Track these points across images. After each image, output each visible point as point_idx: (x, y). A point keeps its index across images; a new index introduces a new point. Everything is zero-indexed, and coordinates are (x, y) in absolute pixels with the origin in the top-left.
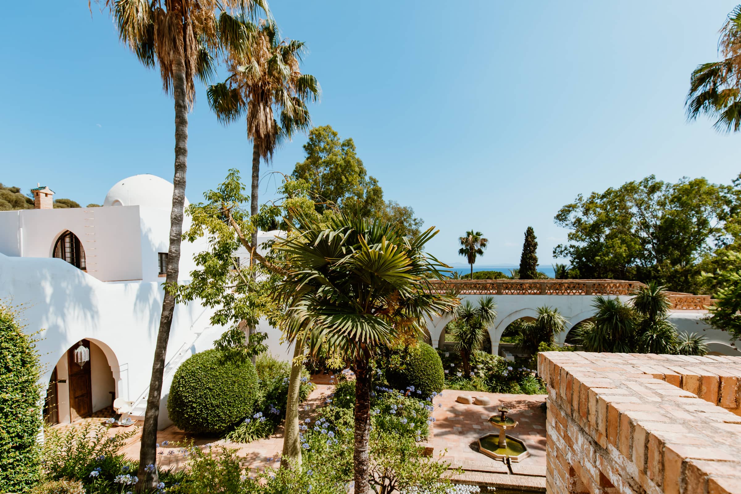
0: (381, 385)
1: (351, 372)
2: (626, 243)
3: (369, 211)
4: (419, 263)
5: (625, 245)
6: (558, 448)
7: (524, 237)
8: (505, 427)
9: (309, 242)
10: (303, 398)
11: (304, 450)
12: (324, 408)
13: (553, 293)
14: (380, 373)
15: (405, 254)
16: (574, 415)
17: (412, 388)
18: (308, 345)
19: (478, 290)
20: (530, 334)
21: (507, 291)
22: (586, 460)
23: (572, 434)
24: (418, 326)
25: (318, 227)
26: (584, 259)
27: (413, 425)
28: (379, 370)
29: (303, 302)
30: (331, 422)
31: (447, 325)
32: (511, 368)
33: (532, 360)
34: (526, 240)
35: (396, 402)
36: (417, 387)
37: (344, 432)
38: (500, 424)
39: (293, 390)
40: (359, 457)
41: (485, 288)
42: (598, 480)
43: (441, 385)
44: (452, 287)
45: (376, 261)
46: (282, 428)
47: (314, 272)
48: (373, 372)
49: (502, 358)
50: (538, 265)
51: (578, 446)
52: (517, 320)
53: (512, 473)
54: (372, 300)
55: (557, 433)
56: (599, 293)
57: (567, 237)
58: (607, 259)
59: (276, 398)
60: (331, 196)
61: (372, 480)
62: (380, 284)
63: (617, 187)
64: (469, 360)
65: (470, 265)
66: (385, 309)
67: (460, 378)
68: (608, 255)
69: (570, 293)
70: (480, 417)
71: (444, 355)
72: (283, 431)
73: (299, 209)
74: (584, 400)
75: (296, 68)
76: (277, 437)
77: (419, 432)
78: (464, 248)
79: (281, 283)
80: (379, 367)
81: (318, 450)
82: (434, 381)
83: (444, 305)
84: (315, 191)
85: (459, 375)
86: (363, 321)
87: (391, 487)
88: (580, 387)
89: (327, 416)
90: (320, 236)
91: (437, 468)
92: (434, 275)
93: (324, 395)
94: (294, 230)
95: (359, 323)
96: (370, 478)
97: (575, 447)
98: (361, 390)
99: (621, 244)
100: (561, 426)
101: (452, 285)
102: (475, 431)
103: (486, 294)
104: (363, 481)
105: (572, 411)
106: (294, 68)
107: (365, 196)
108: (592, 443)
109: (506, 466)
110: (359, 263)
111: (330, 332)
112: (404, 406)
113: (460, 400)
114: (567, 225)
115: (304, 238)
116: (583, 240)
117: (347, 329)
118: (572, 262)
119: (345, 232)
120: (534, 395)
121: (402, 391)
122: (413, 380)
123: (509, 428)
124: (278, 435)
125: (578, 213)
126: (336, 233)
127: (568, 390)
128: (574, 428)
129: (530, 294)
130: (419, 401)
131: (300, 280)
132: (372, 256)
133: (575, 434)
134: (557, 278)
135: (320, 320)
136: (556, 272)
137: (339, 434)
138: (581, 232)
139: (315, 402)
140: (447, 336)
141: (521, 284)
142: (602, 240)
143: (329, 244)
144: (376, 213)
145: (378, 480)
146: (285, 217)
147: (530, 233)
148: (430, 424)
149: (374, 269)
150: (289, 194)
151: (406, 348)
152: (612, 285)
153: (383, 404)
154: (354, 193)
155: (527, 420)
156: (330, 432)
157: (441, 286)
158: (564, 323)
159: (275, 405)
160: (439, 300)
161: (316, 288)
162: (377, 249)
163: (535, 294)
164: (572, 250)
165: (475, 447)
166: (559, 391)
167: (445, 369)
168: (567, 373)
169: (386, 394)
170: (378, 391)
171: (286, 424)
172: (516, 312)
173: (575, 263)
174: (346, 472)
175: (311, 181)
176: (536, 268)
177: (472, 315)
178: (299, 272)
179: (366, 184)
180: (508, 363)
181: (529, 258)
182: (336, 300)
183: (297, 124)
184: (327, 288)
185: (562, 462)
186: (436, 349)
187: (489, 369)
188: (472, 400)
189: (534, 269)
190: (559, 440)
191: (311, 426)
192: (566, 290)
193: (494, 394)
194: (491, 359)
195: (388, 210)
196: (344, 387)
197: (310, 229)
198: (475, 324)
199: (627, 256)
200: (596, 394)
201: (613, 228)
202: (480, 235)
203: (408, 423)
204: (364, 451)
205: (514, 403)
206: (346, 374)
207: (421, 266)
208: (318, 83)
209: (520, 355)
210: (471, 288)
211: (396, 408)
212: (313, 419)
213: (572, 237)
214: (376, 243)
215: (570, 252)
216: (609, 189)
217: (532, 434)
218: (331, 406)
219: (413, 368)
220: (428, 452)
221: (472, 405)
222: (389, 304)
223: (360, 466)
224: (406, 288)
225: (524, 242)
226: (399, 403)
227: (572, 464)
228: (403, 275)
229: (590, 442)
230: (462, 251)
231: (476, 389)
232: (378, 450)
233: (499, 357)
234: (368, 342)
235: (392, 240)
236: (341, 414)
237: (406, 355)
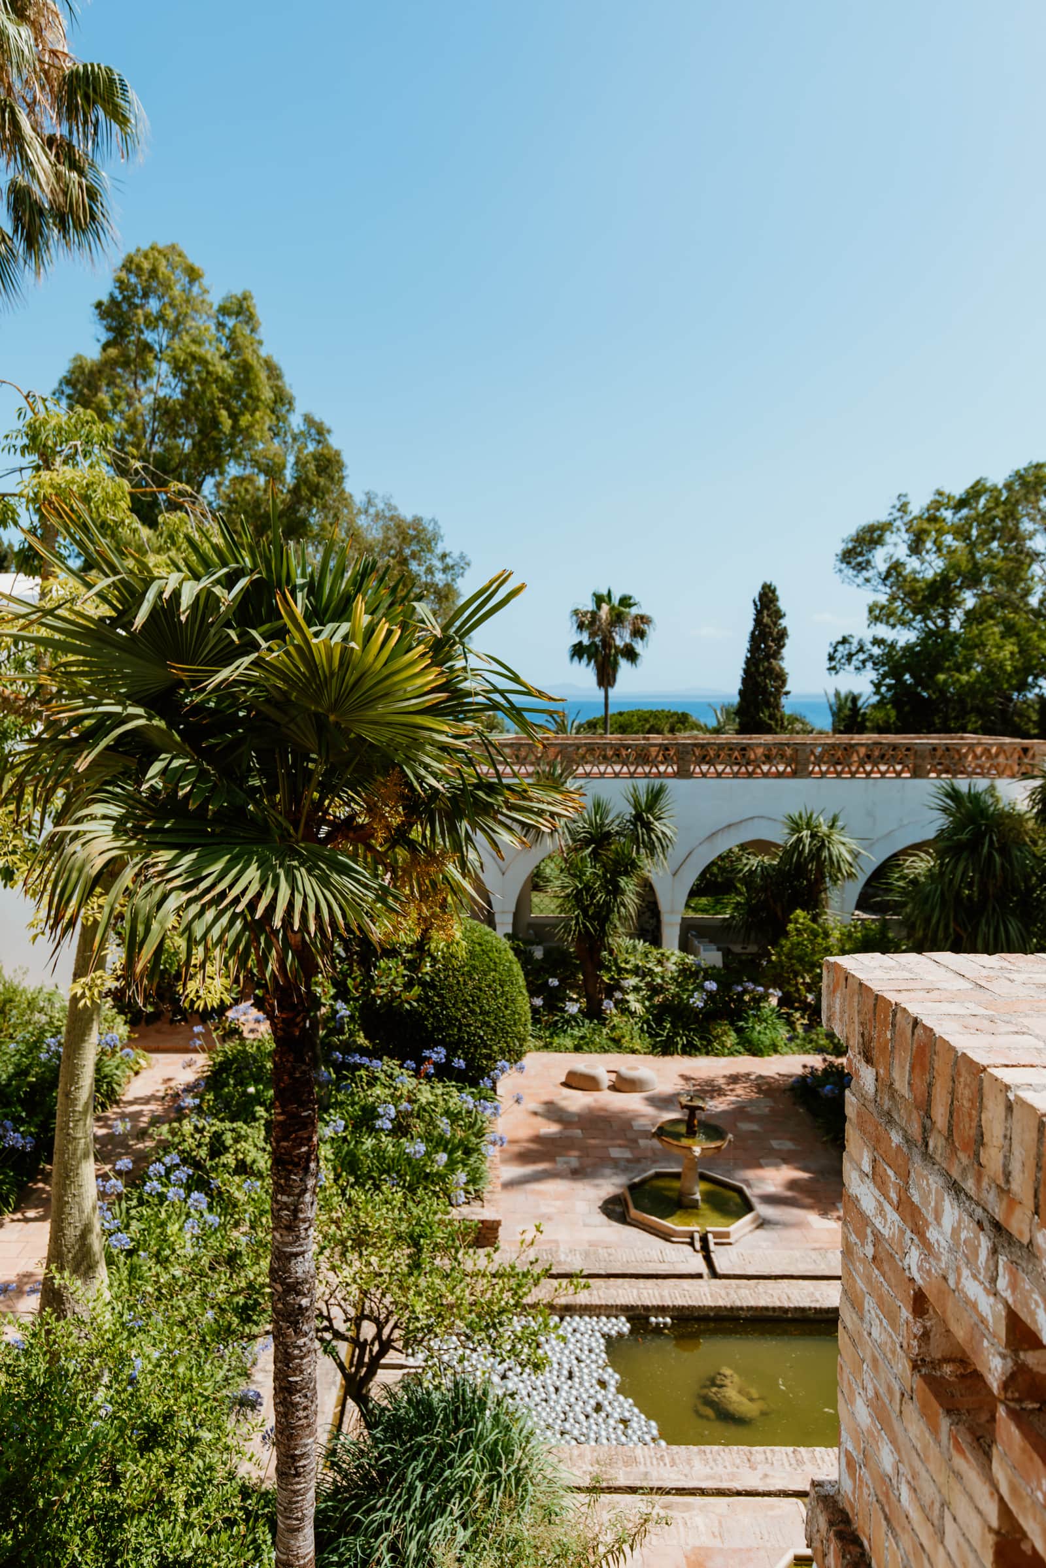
0: (349, 1048)
1: (255, 1013)
2: (1017, 634)
3: (304, 522)
4: (466, 685)
5: (1013, 640)
6: (877, 1236)
7: (751, 613)
8: (697, 1151)
9: (114, 614)
10: (108, 1097)
11: (115, 1251)
12: (175, 1125)
13: (827, 772)
14: (343, 1013)
15: (423, 655)
16: (931, 1144)
17: (438, 1054)
18: (119, 934)
19: (624, 764)
20: (764, 889)
21: (705, 768)
22: (966, 1272)
23: (925, 1197)
24: (459, 877)
25: (144, 566)
26: (907, 676)
27: (442, 1157)
28: (340, 1005)
29: (98, 809)
30: (197, 1165)
31: (538, 867)
32: (711, 986)
33: (769, 961)
34: (758, 621)
35: (392, 1096)
36: (451, 1053)
37: (237, 1194)
38: (685, 1142)
39: (74, 1078)
40: (289, 1271)
41: (643, 757)
42: (1002, 1332)
43: (522, 1040)
44: (551, 757)
45: (332, 674)
46: (43, 1190)
47: (131, 710)
48: (323, 1010)
49: (690, 959)
50: (787, 693)
51: (942, 1233)
52: (730, 851)
53: (714, 1274)
54: (322, 799)
55: (877, 1193)
56: (947, 772)
57: (866, 614)
58: (964, 678)
59: (21, 1102)
60: (184, 471)
61: (326, 1329)
62: (346, 749)
63: (998, 477)
64: (601, 965)
65: (602, 693)
66: (362, 826)
67: (574, 1017)
68: (969, 669)
69: (872, 772)
70: (631, 1126)
71: (531, 954)
72: (48, 1200)
73: (78, 505)
74: (967, 1104)
75: (55, 39)
76: (27, 1220)
77: (461, 1176)
78: (586, 642)
79: (21, 747)
80: (342, 994)
81: (157, 1255)
82: (501, 1031)
83: (540, 813)
84: (129, 449)
85: (573, 1008)
86: (295, 863)
87: (381, 1343)
88: (956, 1063)
89: (185, 1146)
90: (151, 595)
91: (516, 1278)
92: (508, 722)
93: (173, 1084)
94: (63, 576)
95: (281, 872)
96: (317, 1323)
97: (932, 1234)
98: (291, 1075)
99: (1002, 637)
100: (890, 1172)
101: (552, 752)
102: (617, 1166)
103: (647, 775)
104: (300, 1342)
105: (925, 1131)
106: (48, 34)
107: (289, 474)
108: (986, 1225)
109: (700, 1256)
110: (280, 684)
111: (190, 901)
112: (416, 1107)
113: (577, 1081)
114: (867, 580)
115: (98, 601)
116: (906, 624)
117: (243, 893)
118: (877, 686)
119: (229, 581)
120: (775, 1058)
121: (410, 1063)
122: (440, 1029)
123: (710, 1153)
124: (31, 1214)
125: (896, 547)
126: (205, 582)
127: (917, 1071)
128: (931, 1179)
129: (766, 775)
130: (460, 1090)
131: (89, 737)
132: (321, 657)
133: (932, 1198)
134: (836, 731)
135: (155, 865)
136: (834, 714)
137: (222, 1202)
138: (903, 600)
139: (146, 1108)
140: (536, 898)
141: (744, 749)
142: (955, 625)
143: (183, 618)
144: (323, 528)
145: (340, 1326)
146: (32, 531)
147: (767, 601)
148: (492, 1152)
149: (325, 703)
150: (42, 455)
151: (425, 937)
152: (979, 750)
153: (353, 1104)
154: (256, 463)
155: (754, 1127)
156: (195, 1195)
157: (519, 753)
158: (856, 855)
159: (18, 1120)
160: (524, 799)
161: (140, 761)
162: (337, 638)
163: (779, 775)
164: (876, 651)
165: (615, 1209)
166: (889, 1071)
167: (533, 993)
168: (916, 1022)
169: (363, 1072)
170: (339, 1067)
171: (54, 1180)
172: (729, 826)
173: (883, 689)
174: (246, 1314)
175: (117, 418)
176: (784, 700)
177: (608, 834)
178: (81, 712)
179: (295, 439)
180: (706, 970)
181: (763, 674)
182: (207, 801)
183: (64, 229)
184: (176, 763)
185: (889, 1274)
186: (507, 936)
187: (655, 990)
188: (606, 1079)
189: (777, 706)
190: (881, 1211)
191: (135, 1179)
192: (862, 764)
193: (668, 1058)
194: (660, 962)
195: (362, 521)
196: (235, 1059)
197: (115, 572)
198: (616, 862)
199: (1016, 670)
200: (1008, 1087)
201: (985, 593)
202: (630, 606)
203: (428, 1154)
204: (303, 1253)
205: (721, 1081)
206: (242, 1019)
207: (469, 694)
208: (132, 95)
209: (737, 949)
210: (605, 757)
211: (393, 1113)
212: (142, 1159)
213: (878, 614)
214: (332, 620)
215: (871, 656)
216: (978, 482)
217: (768, 1165)
218: (195, 1118)
219: (440, 996)
220: (485, 1235)
221: (608, 1092)
222: (371, 810)
223: (290, 1299)
224: (427, 760)
225: (750, 625)
226: (401, 1097)
227: (920, 1282)
228: (419, 720)
229: (979, 1223)
230: (578, 651)
231: (620, 1047)
232: (342, 1242)
233: (683, 955)
234: (312, 928)
235: (382, 611)
236: (228, 1139)
237: (422, 959)
